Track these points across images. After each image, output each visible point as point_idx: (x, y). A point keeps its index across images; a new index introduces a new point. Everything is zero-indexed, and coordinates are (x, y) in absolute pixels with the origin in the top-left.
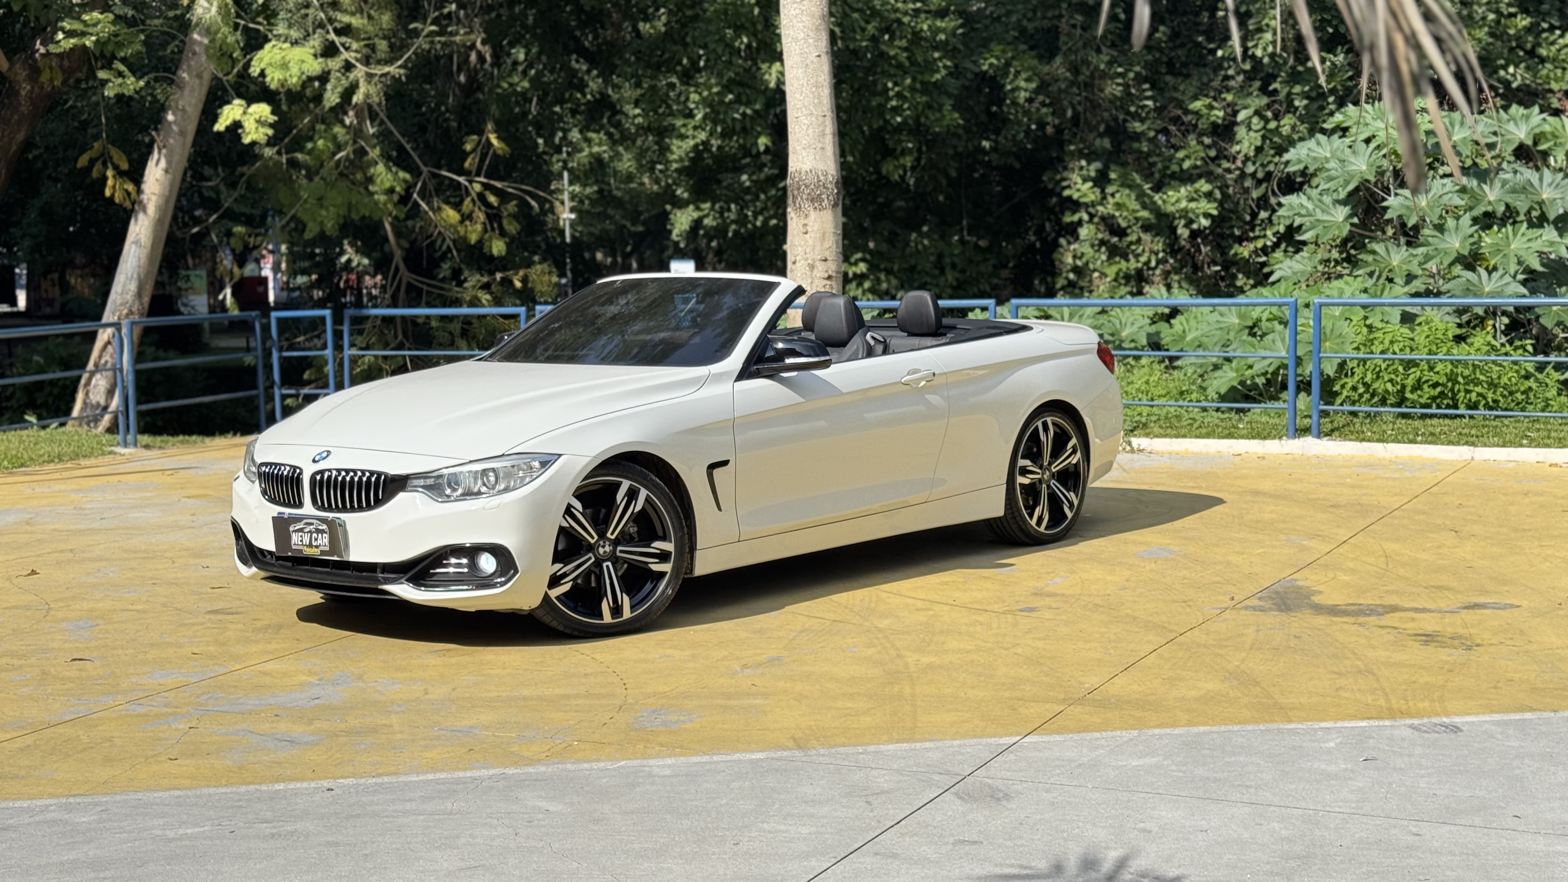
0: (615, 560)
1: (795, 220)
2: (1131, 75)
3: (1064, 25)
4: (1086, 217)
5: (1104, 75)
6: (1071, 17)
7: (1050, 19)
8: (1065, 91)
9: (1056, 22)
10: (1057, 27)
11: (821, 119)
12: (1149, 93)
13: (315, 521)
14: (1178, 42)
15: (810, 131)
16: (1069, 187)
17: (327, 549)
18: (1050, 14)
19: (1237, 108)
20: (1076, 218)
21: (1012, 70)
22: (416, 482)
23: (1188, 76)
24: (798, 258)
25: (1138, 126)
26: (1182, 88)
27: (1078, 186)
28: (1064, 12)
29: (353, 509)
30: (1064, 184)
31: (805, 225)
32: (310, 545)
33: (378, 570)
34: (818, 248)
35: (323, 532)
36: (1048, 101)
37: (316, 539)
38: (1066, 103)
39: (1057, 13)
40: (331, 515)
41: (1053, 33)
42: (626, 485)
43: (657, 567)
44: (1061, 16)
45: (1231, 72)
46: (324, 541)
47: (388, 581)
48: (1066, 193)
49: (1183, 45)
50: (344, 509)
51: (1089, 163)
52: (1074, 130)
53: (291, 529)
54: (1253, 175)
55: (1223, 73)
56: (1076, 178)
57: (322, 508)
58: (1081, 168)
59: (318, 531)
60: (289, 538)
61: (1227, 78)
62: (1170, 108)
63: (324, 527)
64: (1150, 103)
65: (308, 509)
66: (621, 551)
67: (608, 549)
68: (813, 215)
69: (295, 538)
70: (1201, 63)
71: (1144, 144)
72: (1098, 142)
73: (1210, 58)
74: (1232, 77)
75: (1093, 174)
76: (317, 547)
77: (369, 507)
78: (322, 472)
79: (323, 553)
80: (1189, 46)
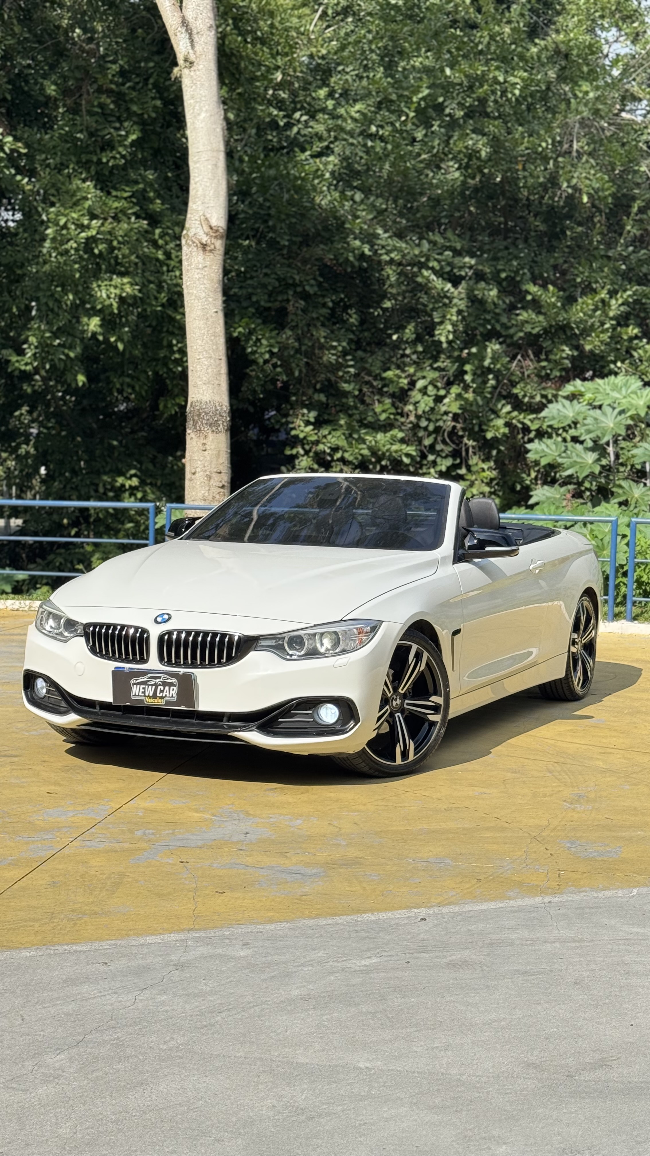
0: (402, 711)
1: (195, 439)
2: (340, 348)
3: (290, 308)
4: (302, 452)
5: (322, 347)
6: (297, 302)
7: (281, 302)
8: (292, 356)
9: (284, 304)
10: (286, 309)
11: (218, 362)
12: (351, 363)
13: (163, 676)
14: (365, 327)
15: (210, 370)
16: (294, 428)
17: (174, 699)
18: (280, 298)
19: (415, 378)
20: (294, 452)
21: (254, 338)
22: (263, 643)
23: (372, 353)
24: (198, 470)
25: (346, 387)
26: (370, 360)
27: (302, 428)
28: (290, 298)
29: (203, 665)
30: (291, 426)
31: (204, 444)
32: (155, 696)
33: (225, 719)
34: (214, 462)
35: (171, 685)
36: (279, 363)
37: (162, 691)
38: (293, 365)
39: (285, 297)
40: (182, 670)
41: (282, 312)
42: (415, 648)
43: (432, 718)
44: (288, 301)
45: (408, 352)
46: (171, 693)
47: (236, 728)
48: (293, 433)
49: (368, 330)
50: (194, 665)
51: (309, 412)
52: (298, 386)
53: (132, 682)
54: (426, 429)
55: (401, 352)
56: (299, 422)
57: (169, 663)
58: (303, 415)
59: (165, 684)
60: (130, 689)
61: (403, 356)
62: (363, 374)
63: (174, 680)
64: (352, 370)
65: (154, 663)
66: (408, 704)
67: (399, 702)
68: (211, 437)
69: (136, 691)
70: (381, 344)
71: (351, 400)
72: (316, 397)
73: (388, 341)
74: (408, 356)
75: (312, 420)
76: (162, 698)
77: (220, 664)
78: (170, 633)
79: (168, 703)
80: (373, 330)
